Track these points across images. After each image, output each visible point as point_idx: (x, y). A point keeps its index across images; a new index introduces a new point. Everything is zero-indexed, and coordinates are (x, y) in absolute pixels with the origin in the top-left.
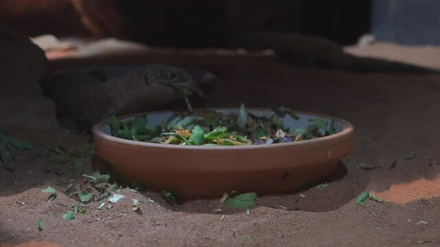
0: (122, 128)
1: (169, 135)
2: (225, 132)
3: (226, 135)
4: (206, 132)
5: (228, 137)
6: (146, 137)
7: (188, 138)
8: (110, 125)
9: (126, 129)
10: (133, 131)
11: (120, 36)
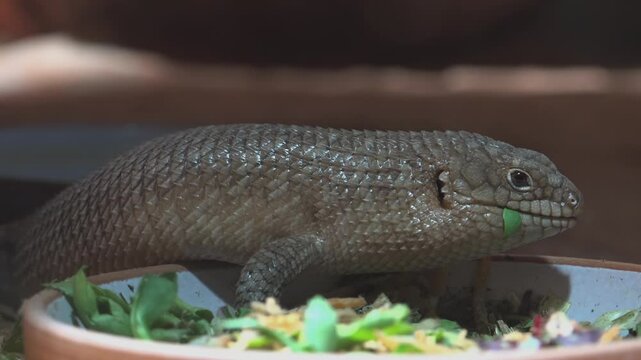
0: (104, 308)
1: (239, 330)
2: (404, 320)
3: (406, 327)
4: (344, 320)
5: (410, 333)
6: (175, 333)
7: (295, 338)
8: (70, 300)
9: (117, 311)
10: (138, 316)
11: (85, 30)
